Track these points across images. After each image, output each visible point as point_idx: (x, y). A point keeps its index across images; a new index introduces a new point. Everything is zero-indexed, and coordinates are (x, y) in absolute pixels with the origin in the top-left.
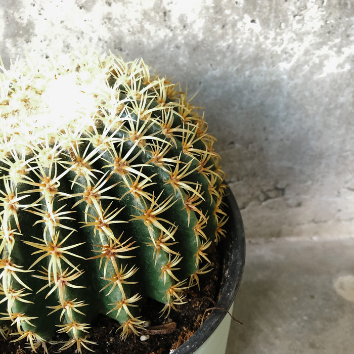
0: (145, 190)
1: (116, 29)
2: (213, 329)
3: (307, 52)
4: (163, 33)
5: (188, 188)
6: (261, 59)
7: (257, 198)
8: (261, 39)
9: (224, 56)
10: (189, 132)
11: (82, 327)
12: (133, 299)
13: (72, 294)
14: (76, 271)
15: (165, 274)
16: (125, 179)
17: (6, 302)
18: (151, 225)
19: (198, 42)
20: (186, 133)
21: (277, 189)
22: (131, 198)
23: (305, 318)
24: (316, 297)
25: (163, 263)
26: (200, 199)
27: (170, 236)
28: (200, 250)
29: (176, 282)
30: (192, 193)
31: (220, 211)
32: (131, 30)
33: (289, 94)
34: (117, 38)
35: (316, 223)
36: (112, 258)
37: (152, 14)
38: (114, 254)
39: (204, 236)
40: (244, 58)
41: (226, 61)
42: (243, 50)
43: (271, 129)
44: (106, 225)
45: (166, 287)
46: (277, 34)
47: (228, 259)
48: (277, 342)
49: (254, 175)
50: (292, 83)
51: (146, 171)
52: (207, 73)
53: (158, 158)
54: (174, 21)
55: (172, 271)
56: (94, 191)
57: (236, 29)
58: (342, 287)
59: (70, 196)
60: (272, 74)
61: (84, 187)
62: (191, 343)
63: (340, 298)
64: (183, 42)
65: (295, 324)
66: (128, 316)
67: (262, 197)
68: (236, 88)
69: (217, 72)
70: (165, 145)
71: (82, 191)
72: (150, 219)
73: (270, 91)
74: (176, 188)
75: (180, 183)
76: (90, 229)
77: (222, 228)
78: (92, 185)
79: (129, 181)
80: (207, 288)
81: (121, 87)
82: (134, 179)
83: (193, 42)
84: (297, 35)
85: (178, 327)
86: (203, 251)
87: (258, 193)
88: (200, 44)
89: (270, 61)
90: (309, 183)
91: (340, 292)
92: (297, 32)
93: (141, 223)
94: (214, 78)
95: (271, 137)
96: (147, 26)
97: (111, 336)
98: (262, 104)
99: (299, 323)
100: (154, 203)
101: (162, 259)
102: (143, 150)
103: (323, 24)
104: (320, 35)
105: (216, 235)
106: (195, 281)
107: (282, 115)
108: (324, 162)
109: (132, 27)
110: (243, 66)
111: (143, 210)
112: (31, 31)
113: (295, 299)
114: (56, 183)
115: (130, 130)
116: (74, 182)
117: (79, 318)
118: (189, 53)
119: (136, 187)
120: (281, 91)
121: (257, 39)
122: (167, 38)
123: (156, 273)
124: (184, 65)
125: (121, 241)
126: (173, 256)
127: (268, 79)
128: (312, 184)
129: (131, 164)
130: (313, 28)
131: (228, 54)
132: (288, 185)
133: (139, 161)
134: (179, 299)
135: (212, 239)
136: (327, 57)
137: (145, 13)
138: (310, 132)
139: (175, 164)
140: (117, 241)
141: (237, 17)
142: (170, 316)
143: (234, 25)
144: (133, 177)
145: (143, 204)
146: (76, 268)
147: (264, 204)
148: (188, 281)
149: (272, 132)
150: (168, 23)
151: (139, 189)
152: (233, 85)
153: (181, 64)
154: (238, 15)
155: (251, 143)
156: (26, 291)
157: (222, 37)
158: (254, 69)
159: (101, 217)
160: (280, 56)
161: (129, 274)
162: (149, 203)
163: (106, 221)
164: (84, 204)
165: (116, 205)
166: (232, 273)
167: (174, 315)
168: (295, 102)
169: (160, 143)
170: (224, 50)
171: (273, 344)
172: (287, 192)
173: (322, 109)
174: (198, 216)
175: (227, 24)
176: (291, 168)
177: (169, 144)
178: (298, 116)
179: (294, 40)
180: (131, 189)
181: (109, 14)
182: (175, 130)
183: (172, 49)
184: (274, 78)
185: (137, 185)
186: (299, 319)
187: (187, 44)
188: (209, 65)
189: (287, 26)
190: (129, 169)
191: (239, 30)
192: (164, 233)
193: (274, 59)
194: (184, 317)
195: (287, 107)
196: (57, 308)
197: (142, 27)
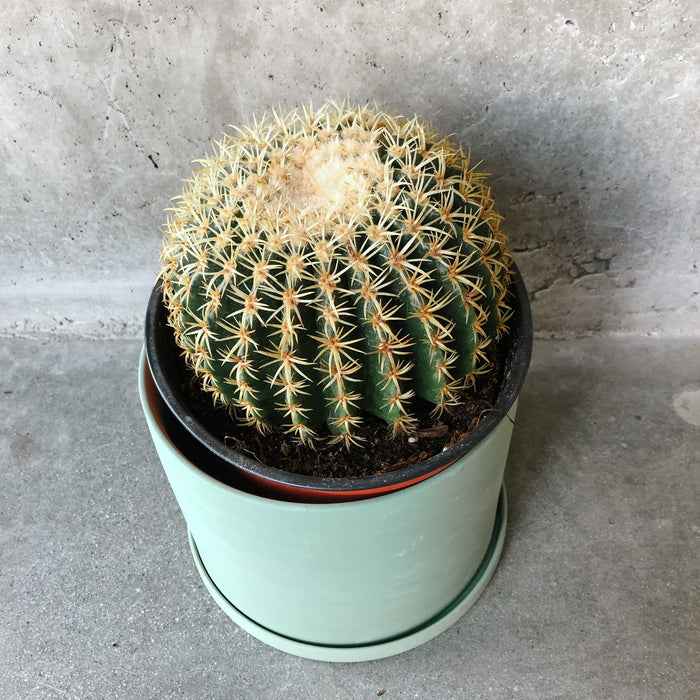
0: (422, 286)
1: (370, 37)
2: (489, 431)
3: (649, 64)
4: (438, 42)
5: (468, 282)
6: (579, 75)
7: (567, 273)
8: (580, 46)
9: (525, 72)
10: (471, 217)
11: (354, 421)
12: (407, 395)
13: (349, 387)
14: (355, 365)
15: (440, 372)
16: (402, 275)
17: (285, 392)
18: (428, 321)
19: (485, 53)
20: (467, 219)
21: (596, 259)
22: (407, 294)
23: (624, 445)
24: (643, 418)
25: (438, 361)
26: (480, 294)
27: (447, 332)
28: (478, 349)
29: (451, 381)
30: (471, 288)
31: (503, 305)
32: (391, 38)
33: (620, 125)
34: (371, 49)
35: (657, 311)
36: (389, 354)
37: (422, 16)
38: (390, 350)
39: (483, 333)
40: (553, 73)
41: (527, 78)
42: (551, 62)
43: (592, 173)
44: (383, 321)
45: (440, 386)
46: (605, 39)
47: (511, 360)
48: (580, 474)
49: (564, 240)
50: (625, 108)
51: (425, 267)
52: (498, 95)
53: (437, 251)
54: (453, 24)
55: (448, 370)
56: (372, 287)
57: (542, 34)
58: (685, 406)
59: (350, 293)
60: (594, 96)
61: (362, 283)
62: (465, 442)
63: (680, 421)
64: (465, 52)
65: (607, 452)
66: (401, 412)
67: (574, 272)
68: (541, 115)
69: (513, 95)
70: (444, 236)
71: (360, 287)
72: (427, 315)
73: (591, 119)
74: (454, 282)
75: (459, 277)
76: (369, 326)
77: (506, 323)
78: (371, 282)
79: (406, 276)
80: (484, 391)
81: (395, 165)
82: (411, 275)
83: (479, 53)
84: (635, 39)
85: (450, 430)
86: (481, 350)
87: (569, 265)
88: (489, 55)
89: (592, 77)
90: (648, 252)
91: (681, 413)
92: (636, 35)
93: (417, 320)
94: (509, 102)
95: (591, 185)
96: (414, 32)
97: (376, 436)
98: (578, 138)
99: (612, 452)
100: (432, 299)
101: (436, 357)
102: (421, 241)
103: (676, 23)
104: (671, 39)
105: (498, 331)
106: (471, 381)
107: (609, 153)
108: (672, 222)
109: (393, 34)
110: (551, 85)
111: (419, 307)
112: (252, 41)
113: (613, 419)
114: (337, 279)
115: (406, 218)
116: (353, 279)
117: (353, 411)
118: (473, 68)
119: (413, 283)
120: (607, 120)
121: (575, 46)
122: (442, 48)
123: (431, 371)
124: (465, 85)
125: (399, 338)
126: (449, 354)
127: (589, 103)
128: (653, 253)
129: (408, 258)
130: (661, 29)
131: (529, 69)
132: (614, 255)
133: (415, 255)
134: (453, 399)
135: (493, 337)
136: (681, 70)
137: (412, 15)
138: (651, 178)
139: (455, 257)
140: (395, 338)
141: (544, 18)
142: (441, 419)
143: (540, 29)
144: (410, 273)
145: (420, 300)
146: (355, 362)
147: (576, 281)
148: (463, 381)
149: (593, 178)
150: (444, 28)
151: (417, 285)
152: (536, 111)
153: (460, 82)
154: (548, 13)
155: (560, 193)
156: (307, 382)
157: (522, 46)
158: (568, 89)
159: (380, 312)
160: (608, 69)
161: (405, 370)
162: (427, 300)
163: (384, 318)
164: (363, 300)
165: (395, 302)
166: (514, 375)
167: (445, 417)
168: (630, 135)
169: (439, 234)
170: (525, 63)
171: (573, 476)
172: (613, 265)
173: (670, 144)
174: (478, 312)
175: (529, 28)
176: (622, 229)
177: (448, 235)
178: (633, 155)
179: (631, 47)
180: (408, 285)
181: (360, 16)
182: (455, 215)
183: (448, 63)
184: (597, 102)
185: (415, 280)
186: (615, 447)
187: (470, 57)
188: (501, 84)
189: (620, 27)
190: (407, 264)
191: (547, 35)
192: (441, 330)
193: (599, 74)
194: (456, 421)
195: (617, 142)
196: (335, 400)
197: (407, 33)
